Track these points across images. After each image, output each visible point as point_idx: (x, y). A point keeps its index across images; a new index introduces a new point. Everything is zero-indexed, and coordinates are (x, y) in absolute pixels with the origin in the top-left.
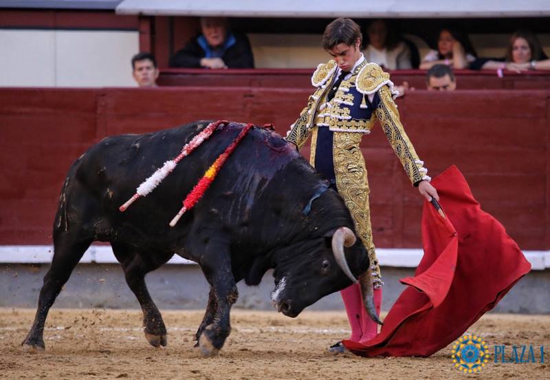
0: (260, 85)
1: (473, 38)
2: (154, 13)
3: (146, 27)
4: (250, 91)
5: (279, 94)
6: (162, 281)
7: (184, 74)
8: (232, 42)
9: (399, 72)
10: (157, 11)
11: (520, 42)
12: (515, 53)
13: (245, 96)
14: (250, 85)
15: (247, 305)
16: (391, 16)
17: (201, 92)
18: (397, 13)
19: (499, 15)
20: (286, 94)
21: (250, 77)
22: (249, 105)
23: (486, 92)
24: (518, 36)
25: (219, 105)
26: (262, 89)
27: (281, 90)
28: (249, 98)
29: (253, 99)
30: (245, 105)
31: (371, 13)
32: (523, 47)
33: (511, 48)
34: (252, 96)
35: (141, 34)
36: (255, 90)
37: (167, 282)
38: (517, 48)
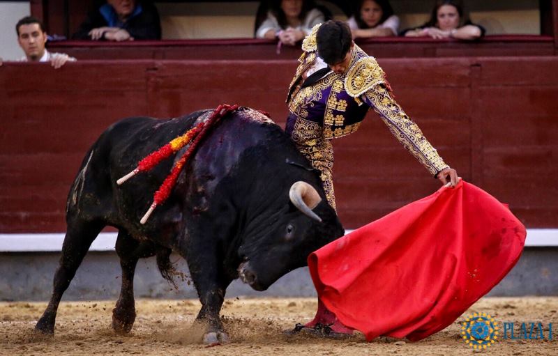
0: (164, 58)
4: (153, 64)
5: (181, 66)
7: (81, 47)
8: (139, 11)
13: (148, 69)
14: (154, 57)
15: (154, 294)
17: (99, 66)
20: (192, 66)
21: (153, 49)
22: (153, 79)
25: (119, 79)
26: (165, 62)
28: (153, 72)
29: (156, 72)
30: (148, 79)
32: (450, 15)
34: (155, 69)
35: (32, 4)
36: (159, 63)
38: (443, 16)
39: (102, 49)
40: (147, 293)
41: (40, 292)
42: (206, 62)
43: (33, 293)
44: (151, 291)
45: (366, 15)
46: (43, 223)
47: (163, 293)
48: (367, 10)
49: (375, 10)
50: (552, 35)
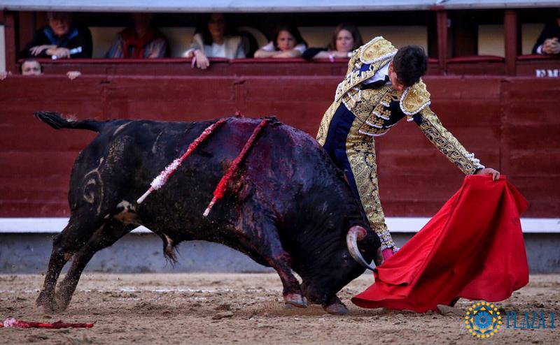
0: (115, 73)
1: (301, 30)
2: (18, 9)
3: (11, 21)
4: (106, 78)
5: (132, 80)
6: (28, 248)
8: (75, 34)
9: (237, 61)
10: (20, 7)
11: (343, 33)
12: (339, 43)
13: (102, 83)
14: (106, 73)
16: (232, 11)
18: (238, 8)
19: (327, 10)
20: (139, 81)
22: (105, 91)
23: (316, 77)
24: (342, 28)
25: (78, 90)
26: (117, 76)
27: (134, 77)
28: (105, 85)
29: (108, 85)
30: (102, 91)
31: (214, 9)
32: (347, 38)
33: (335, 39)
34: (108, 82)
35: (6, 27)
36: (110, 77)
37: (32, 250)
38: (340, 38)
39: (64, 65)
40: (100, 268)
41: (10, 266)
42: (151, 77)
43: (5, 267)
44: (103, 266)
45: (281, 44)
46: (13, 209)
47: (113, 268)
48: (283, 39)
49: (289, 39)
50: (437, 57)
